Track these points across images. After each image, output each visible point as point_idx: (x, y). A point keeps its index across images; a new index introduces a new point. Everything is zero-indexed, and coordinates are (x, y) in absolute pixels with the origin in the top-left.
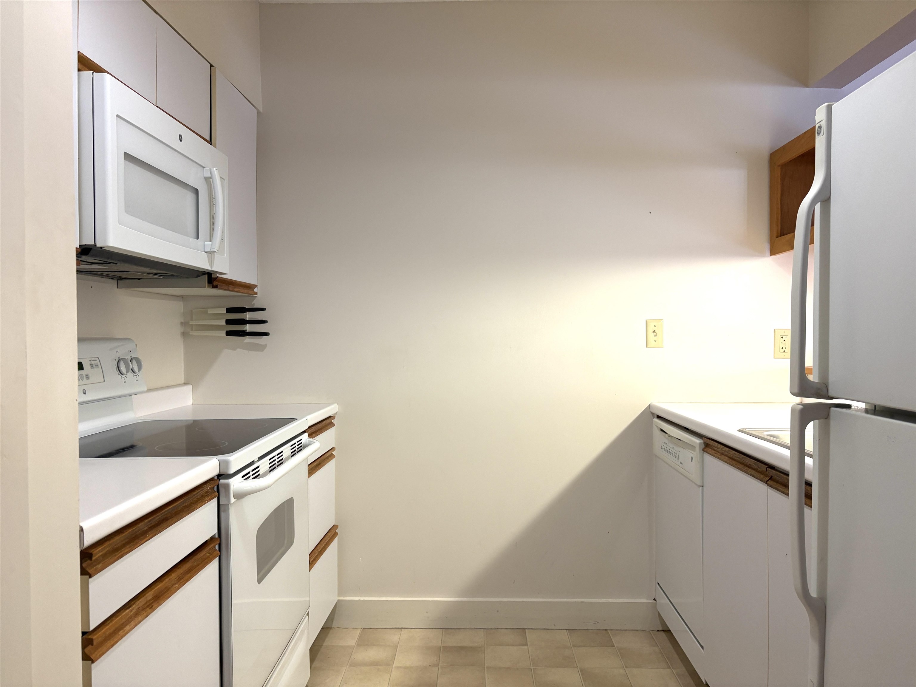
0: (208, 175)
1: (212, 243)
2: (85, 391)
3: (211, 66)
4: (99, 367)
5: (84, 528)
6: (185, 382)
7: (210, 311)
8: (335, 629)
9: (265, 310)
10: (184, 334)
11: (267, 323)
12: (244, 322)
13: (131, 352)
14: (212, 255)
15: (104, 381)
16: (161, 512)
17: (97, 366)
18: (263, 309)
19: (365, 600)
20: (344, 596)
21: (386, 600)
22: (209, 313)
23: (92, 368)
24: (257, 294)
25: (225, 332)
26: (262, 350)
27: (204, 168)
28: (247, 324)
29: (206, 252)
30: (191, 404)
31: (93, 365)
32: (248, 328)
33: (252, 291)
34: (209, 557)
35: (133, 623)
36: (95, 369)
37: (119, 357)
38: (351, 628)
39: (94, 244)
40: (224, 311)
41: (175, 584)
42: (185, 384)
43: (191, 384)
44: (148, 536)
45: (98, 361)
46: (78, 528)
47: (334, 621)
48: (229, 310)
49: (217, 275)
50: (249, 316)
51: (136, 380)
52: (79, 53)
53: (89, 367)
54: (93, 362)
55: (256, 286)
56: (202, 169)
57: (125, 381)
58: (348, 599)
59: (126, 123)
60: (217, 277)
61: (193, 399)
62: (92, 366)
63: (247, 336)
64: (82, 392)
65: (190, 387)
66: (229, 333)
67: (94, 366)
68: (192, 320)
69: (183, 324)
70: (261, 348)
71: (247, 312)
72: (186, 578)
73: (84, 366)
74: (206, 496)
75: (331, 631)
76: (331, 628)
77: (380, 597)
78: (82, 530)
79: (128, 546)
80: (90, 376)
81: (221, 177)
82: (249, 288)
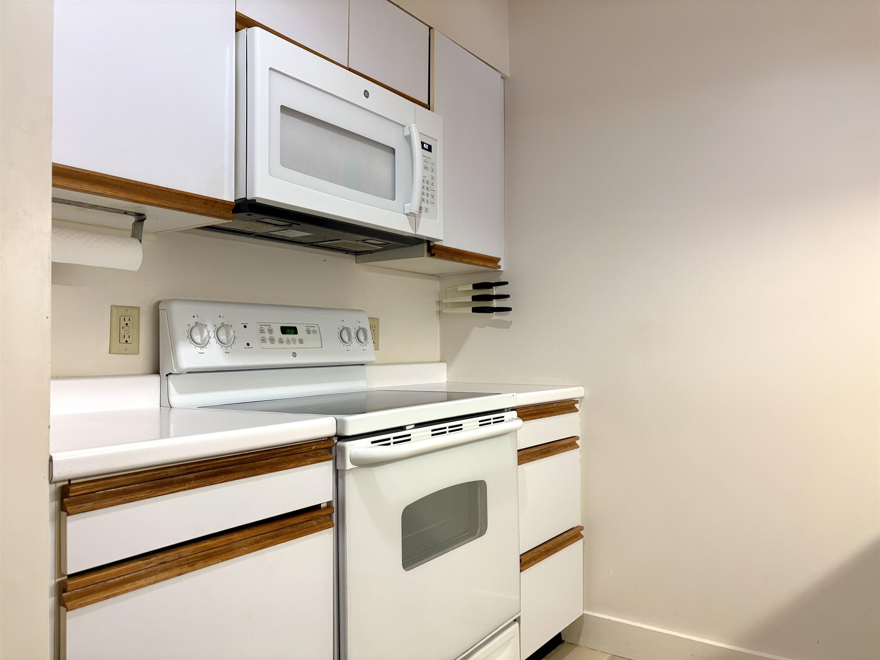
0: (407, 133)
1: (411, 204)
2: (296, 354)
3: (430, 28)
4: (317, 334)
5: (53, 459)
6: (441, 361)
7: (460, 289)
8: (581, 647)
9: (508, 284)
10: (440, 313)
11: (509, 297)
12: (491, 298)
13: (360, 322)
14: (416, 218)
15: (322, 347)
16: (214, 462)
17: (314, 332)
18: (506, 283)
19: (616, 621)
20: (593, 612)
21: (640, 627)
22: (459, 290)
23: (308, 334)
24: (500, 268)
25: (471, 308)
26: (508, 328)
27: (404, 126)
28: (494, 300)
29: (406, 215)
30: (446, 381)
31: (310, 330)
32: (495, 303)
33: (496, 265)
34: (314, 526)
35: (153, 578)
36: (312, 335)
37: (343, 326)
38: (600, 651)
39: (245, 197)
40: (471, 288)
41: (245, 547)
42: (440, 361)
43: (446, 362)
44: (187, 485)
45: (317, 328)
46: (48, 458)
47: (581, 638)
48: (476, 286)
49: (435, 242)
50: (495, 291)
51: (363, 350)
52: (237, 13)
53: (305, 332)
54: (311, 329)
55: (499, 259)
56: (402, 127)
57: (348, 349)
58: (596, 615)
59: (281, 75)
60: (435, 244)
61: (447, 377)
62: (308, 332)
63: (494, 313)
64: (292, 355)
65: (444, 365)
66: (475, 310)
67: (311, 332)
68: (446, 298)
69: (439, 303)
70: (507, 325)
71: (494, 287)
72: (266, 543)
73: (298, 331)
74: (312, 457)
75: (576, 649)
76: (576, 645)
77: (633, 621)
78: (51, 460)
79: (147, 491)
80: (304, 341)
81: (420, 133)
82: (493, 261)
